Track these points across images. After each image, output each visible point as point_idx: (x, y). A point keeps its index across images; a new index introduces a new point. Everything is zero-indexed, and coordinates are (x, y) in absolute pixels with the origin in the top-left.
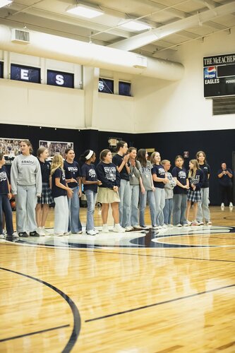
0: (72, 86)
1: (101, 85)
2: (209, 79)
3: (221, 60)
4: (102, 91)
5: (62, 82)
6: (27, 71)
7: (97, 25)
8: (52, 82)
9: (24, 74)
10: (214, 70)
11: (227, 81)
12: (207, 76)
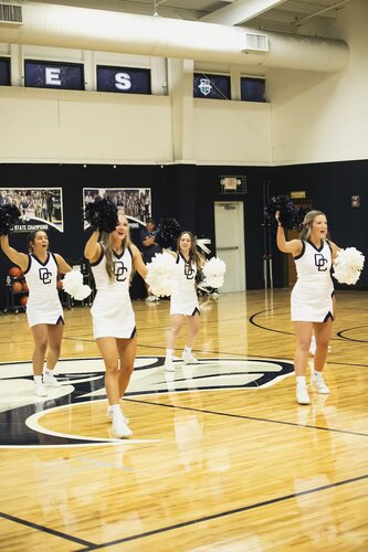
1: (205, 86)
5: (128, 85)
6: (58, 71)
8: (107, 86)
9: (51, 75)
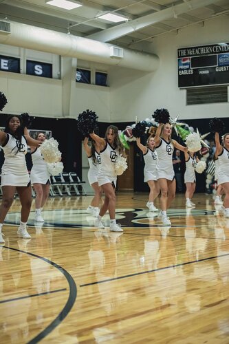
0: (50, 76)
1: (78, 75)
2: (183, 70)
3: (195, 51)
4: (80, 81)
5: (41, 72)
6: (7, 61)
7: (75, 16)
8: (31, 72)
9: (4, 64)
10: (188, 61)
11: (200, 72)
12: (181, 67)
